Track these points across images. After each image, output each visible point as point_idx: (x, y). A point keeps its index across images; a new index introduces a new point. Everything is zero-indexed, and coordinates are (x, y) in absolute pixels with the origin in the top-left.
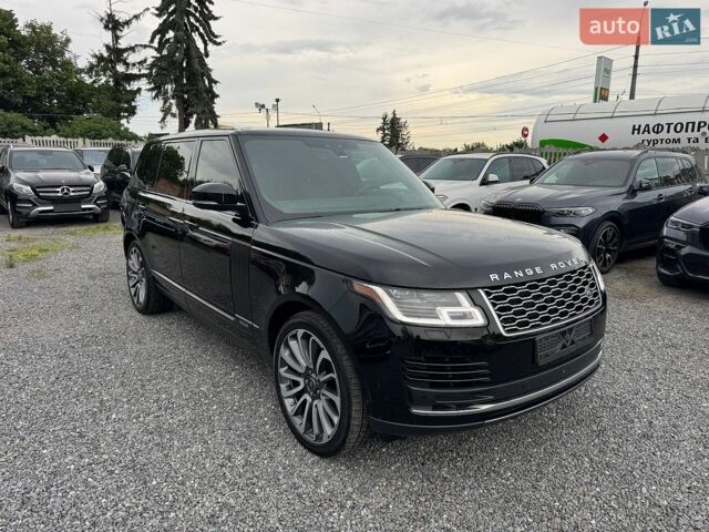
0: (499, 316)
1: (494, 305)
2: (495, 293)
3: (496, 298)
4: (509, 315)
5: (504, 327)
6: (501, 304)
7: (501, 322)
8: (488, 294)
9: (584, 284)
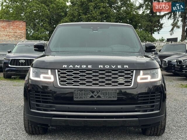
0: (59, 79)
1: (59, 75)
2: (62, 71)
3: (61, 73)
4: (65, 79)
5: (60, 83)
6: (62, 75)
7: (60, 81)
8: (59, 71)
9: (120, 76)
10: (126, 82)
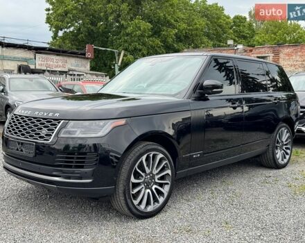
5: (6, 130)
9: (45, 127)
10: (46, 135)
